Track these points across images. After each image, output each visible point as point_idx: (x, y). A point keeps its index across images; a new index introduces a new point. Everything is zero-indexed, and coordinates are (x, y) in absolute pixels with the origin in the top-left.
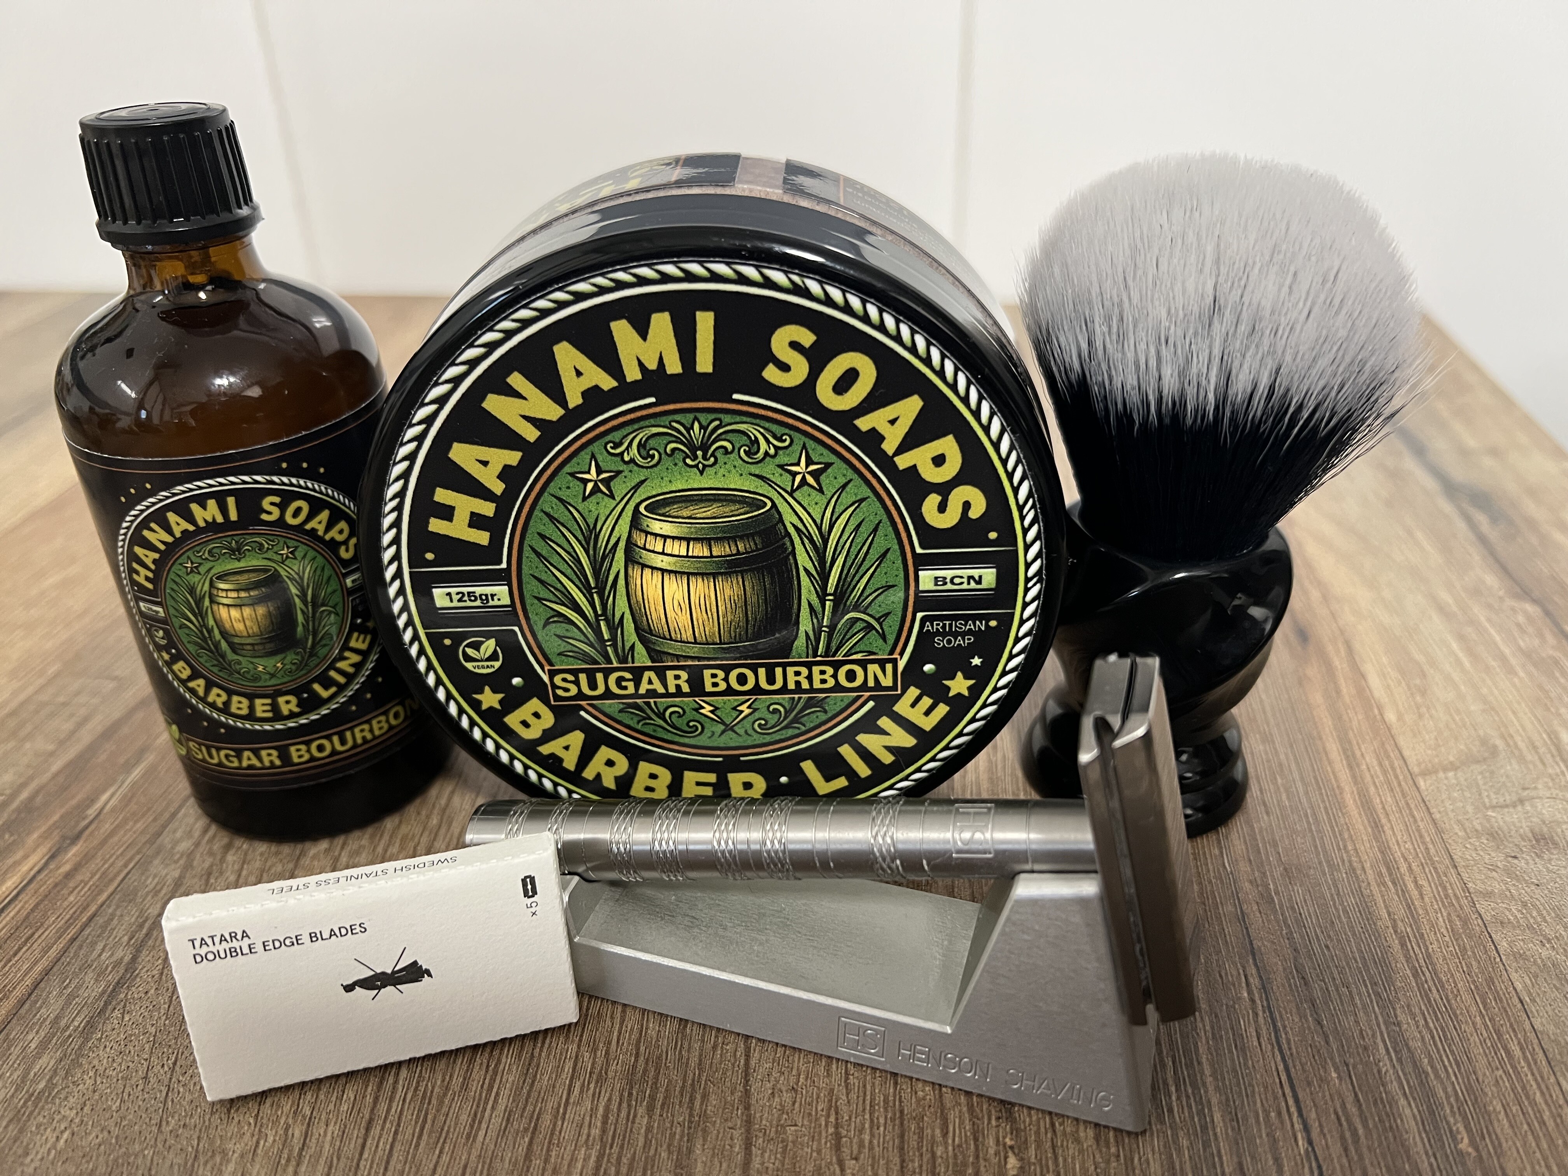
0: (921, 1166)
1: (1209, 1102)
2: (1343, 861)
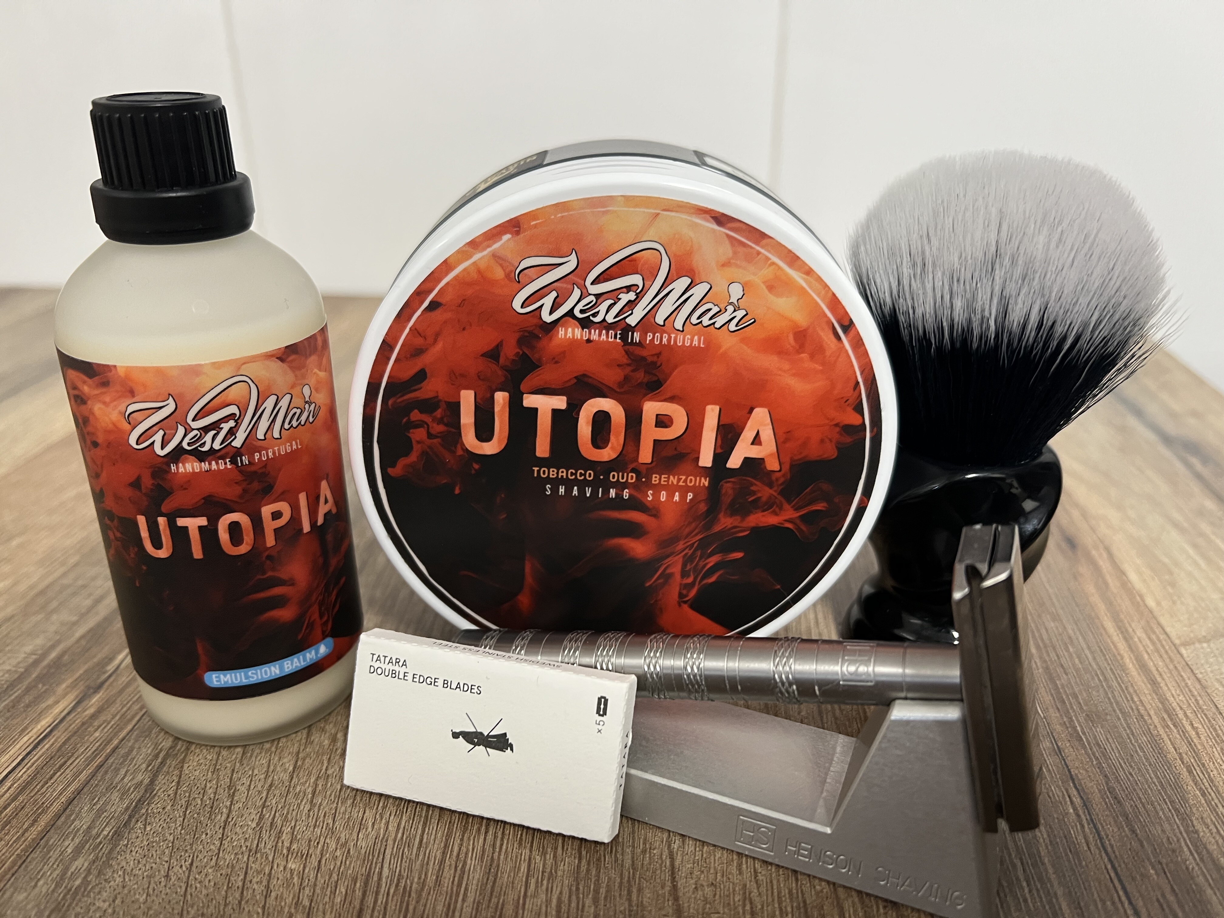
1: (1056, 894)
2: (1132, 709)
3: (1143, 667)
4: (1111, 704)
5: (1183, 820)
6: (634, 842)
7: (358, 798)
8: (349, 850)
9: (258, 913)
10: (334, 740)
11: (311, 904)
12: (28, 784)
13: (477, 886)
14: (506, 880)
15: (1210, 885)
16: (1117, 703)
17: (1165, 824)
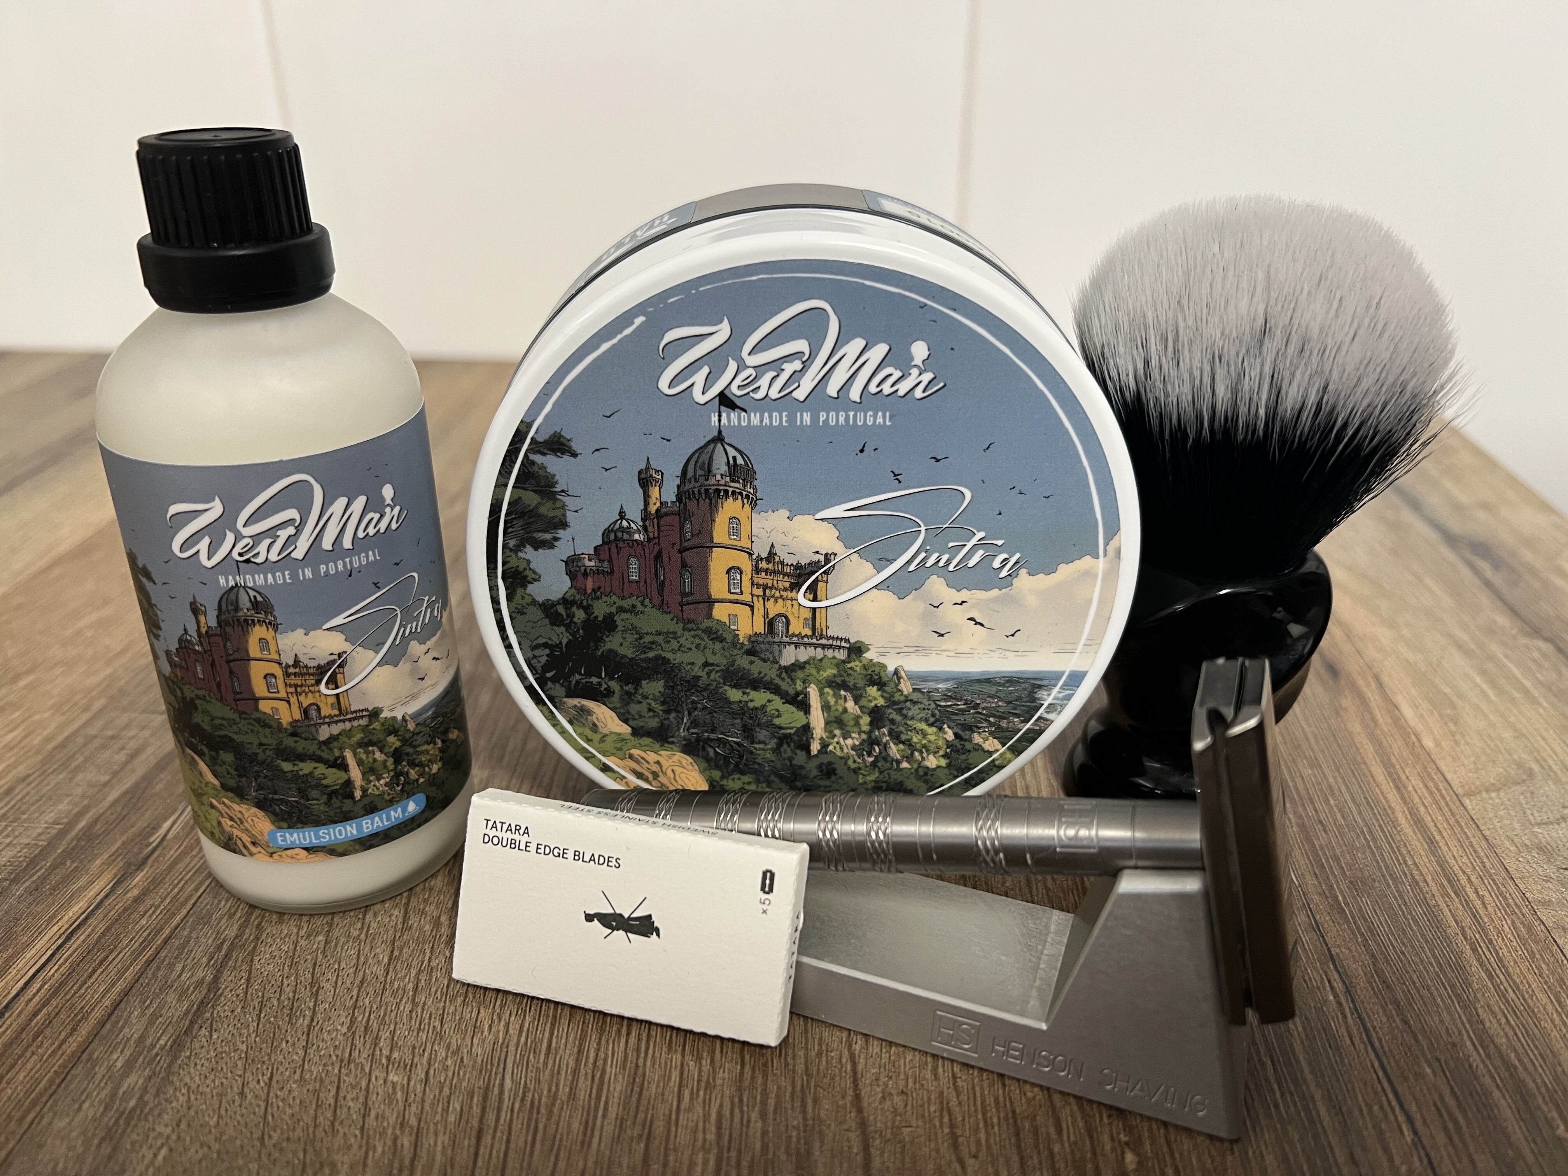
0: (1040, 1163)
1: (1312, 1097)
2: (1405, 874)
3: (1418, 823)
4: (1380, 868)
5: (1465, 1008)
6: (807, 1044)
7: (470, 996)
8: (462, 1058)
9: (356, 1136)
10: (437, 923)
11: (419, 1124)
12: (62, 984)
13: (620, 1098)
14: (654, 1091)
15: (1498, 1085)
16: (1387, 867)
17: (1445, 1014)
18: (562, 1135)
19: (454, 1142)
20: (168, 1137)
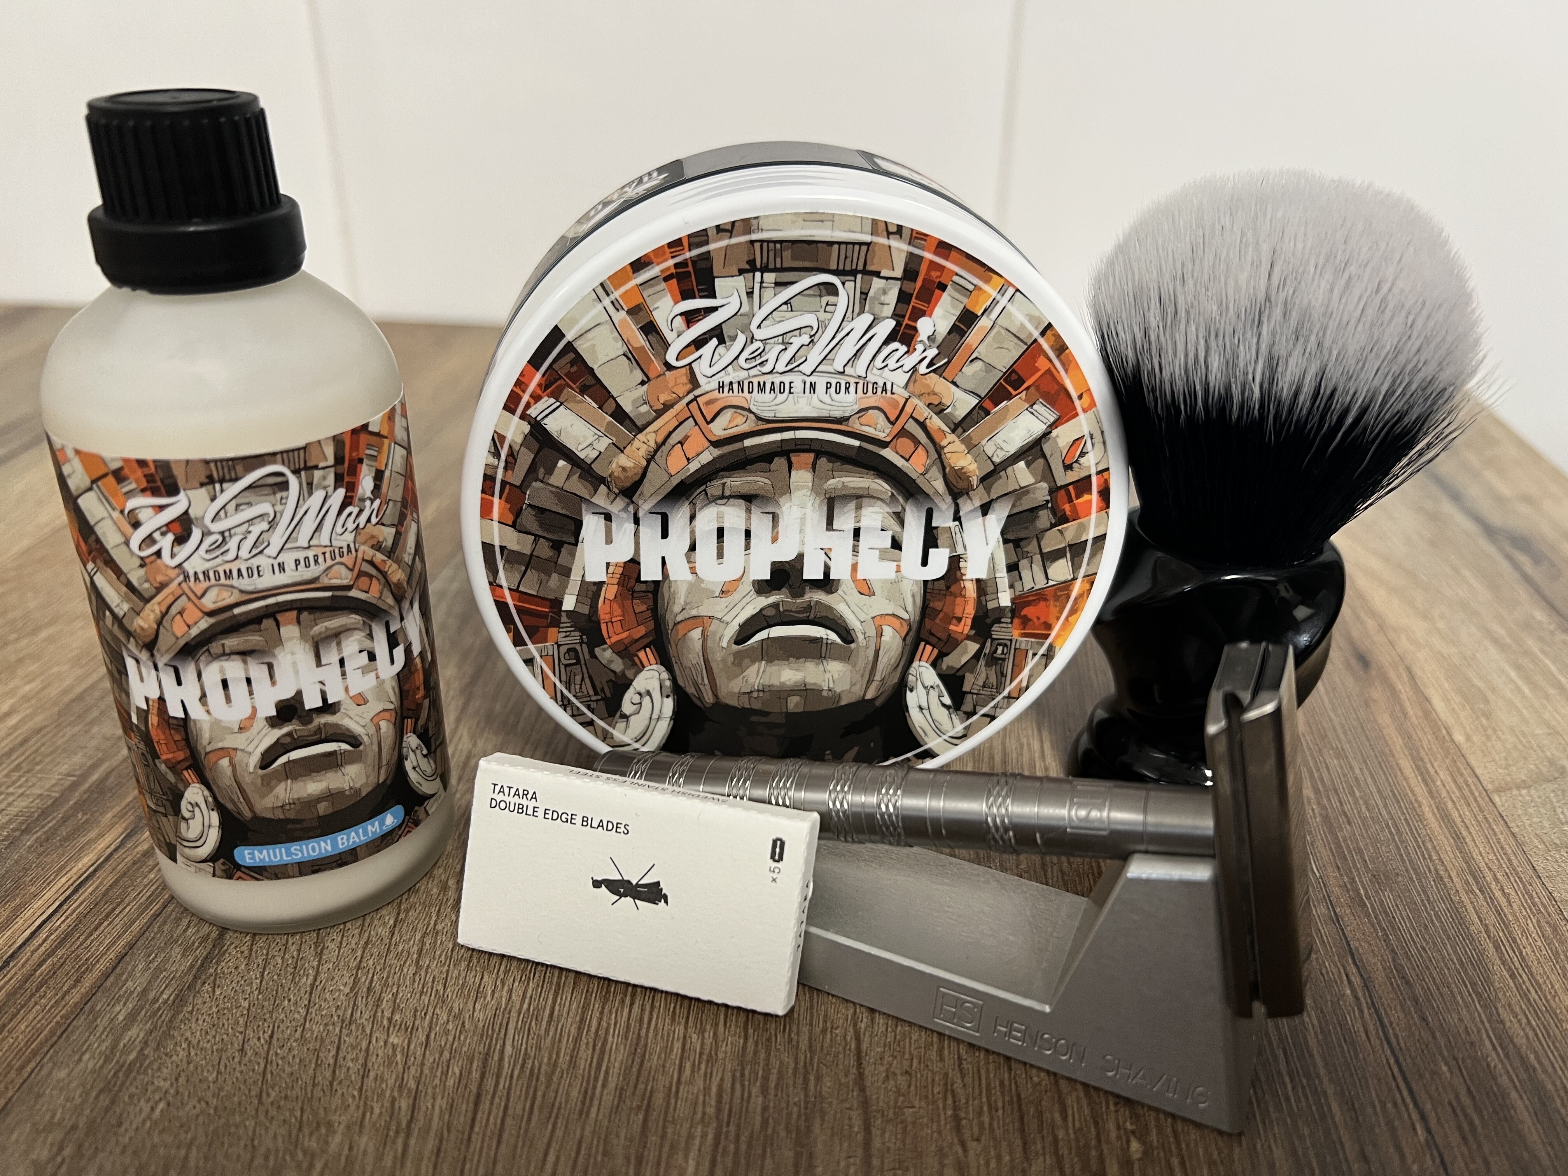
1: (1325, 1093)
2: (1430, 869)
3: (1445, 817)
4: (1404, 862)
5: (1485, 1007)
6: (811, 1020)
7: (474, 960)
8: (464, 1023)
9: (354, 1096)
10: (444, 888)
11: (417, 1087)
12: (67, 935)
15: (1515, 1087)
16: (1411, 861)
17: (1464, 1013)
18: (560, 1103)
19: (452, 1106)
20: (166, 1092)
